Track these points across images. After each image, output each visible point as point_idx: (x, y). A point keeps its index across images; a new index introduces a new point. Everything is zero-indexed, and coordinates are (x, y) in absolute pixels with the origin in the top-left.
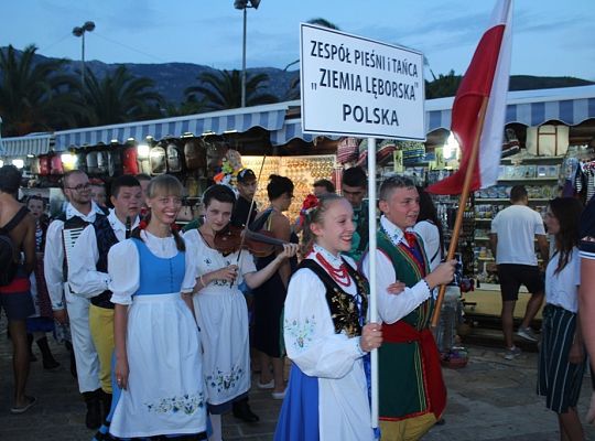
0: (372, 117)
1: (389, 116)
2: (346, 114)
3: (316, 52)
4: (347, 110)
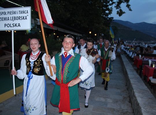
0: (12, 26)
1: (17, 25)
4: (6, 25)
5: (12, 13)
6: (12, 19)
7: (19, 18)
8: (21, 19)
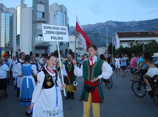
0: (57, 38)
1: (61, 38)
2: (52, 38)
3: (45, 28)
5: (56, 29)
6: (56, 33)
7: (61, 33)
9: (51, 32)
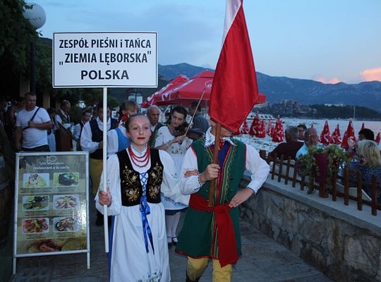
0: (104, 75)
4: (84, 73)
5: (104, 45)
6: (103, 59)
7: (125, 57)
8: (130, 59)
9: (84, 58)
